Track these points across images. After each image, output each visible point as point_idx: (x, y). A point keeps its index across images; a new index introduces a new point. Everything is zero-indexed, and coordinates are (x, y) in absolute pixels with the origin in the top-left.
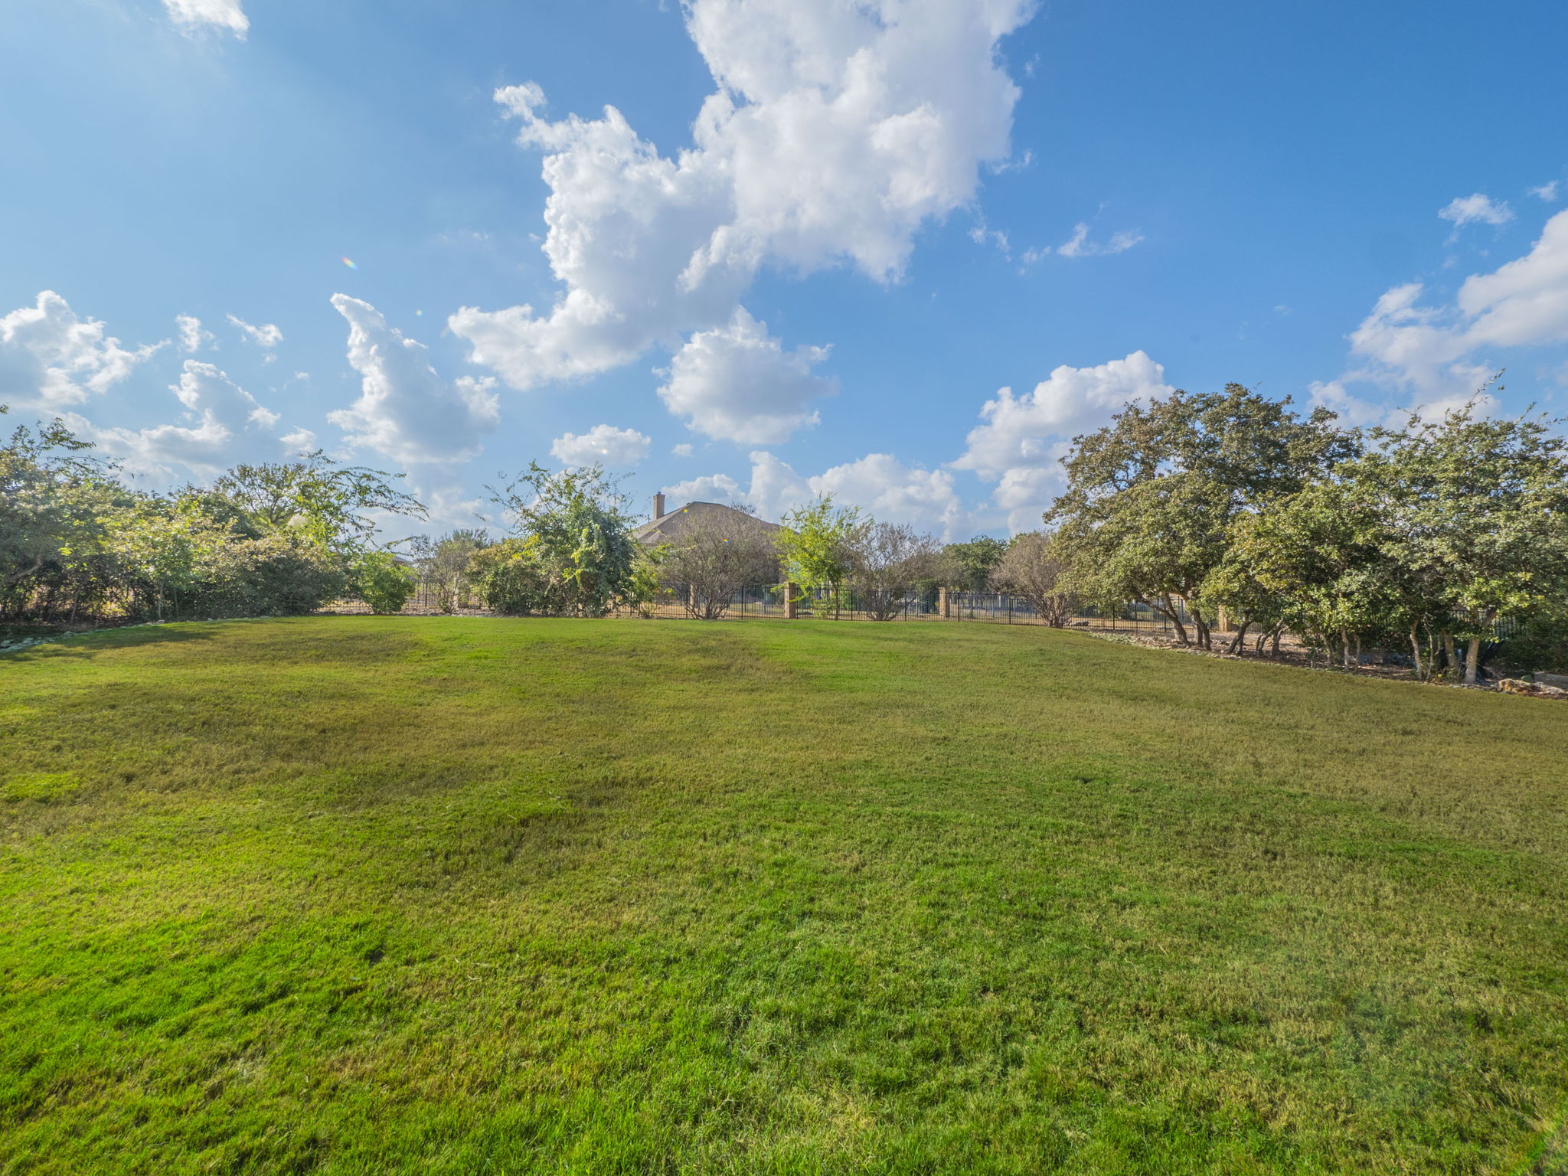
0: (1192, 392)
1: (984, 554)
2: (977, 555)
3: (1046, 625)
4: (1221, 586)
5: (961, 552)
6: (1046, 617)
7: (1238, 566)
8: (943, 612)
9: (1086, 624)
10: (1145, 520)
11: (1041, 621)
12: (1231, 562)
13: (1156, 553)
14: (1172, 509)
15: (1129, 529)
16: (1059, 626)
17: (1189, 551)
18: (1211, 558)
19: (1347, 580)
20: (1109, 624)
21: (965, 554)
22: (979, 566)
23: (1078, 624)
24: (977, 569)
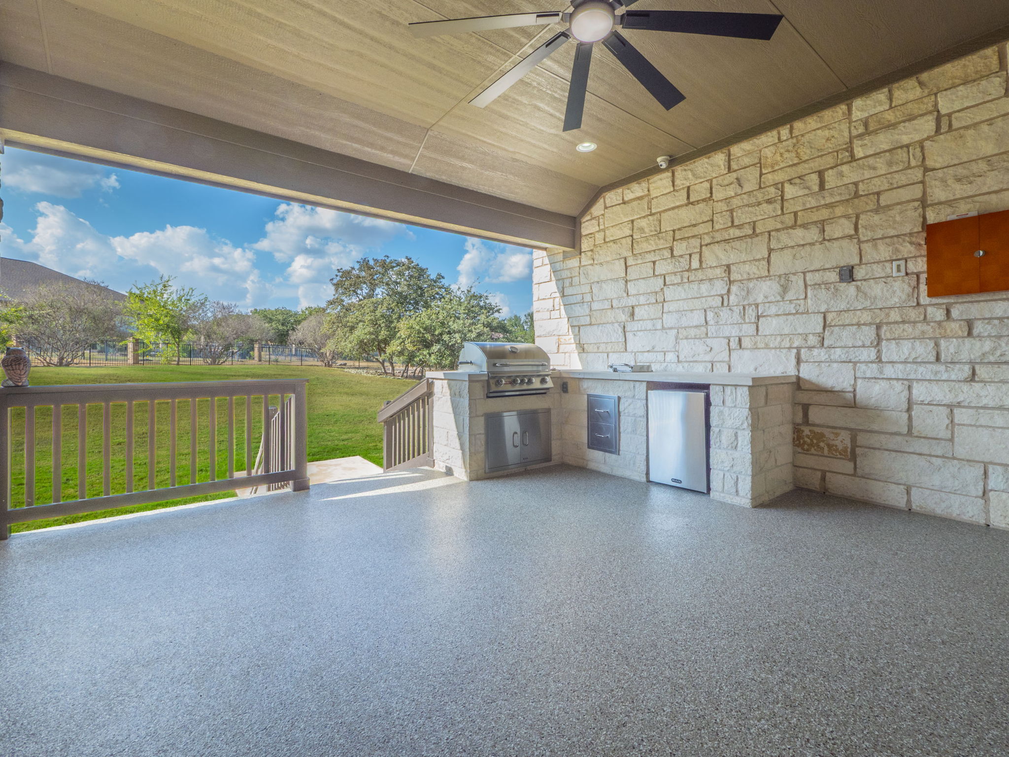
0: (392, 258)
1: (284, 320)
2: (279, 321)
3: (322, 366)
4: (394, 349)
5: (267, 317)
6: (323, 361)
7: (401, 340)
8: (257, 359)
9: (345, 364)
10: (367, 318)
11: (320, 363)
12: (399, 338)
13: (371, 333)
14: (378, 313)
15: (360, 321)
16: (330, 366)
17: (383, 334)
18: (392, 336)
19: (434, 348)
20: (357, 364)
21: (271, 319)
22: (280, 327)
23: (341, 365)
24: (278, 329)
